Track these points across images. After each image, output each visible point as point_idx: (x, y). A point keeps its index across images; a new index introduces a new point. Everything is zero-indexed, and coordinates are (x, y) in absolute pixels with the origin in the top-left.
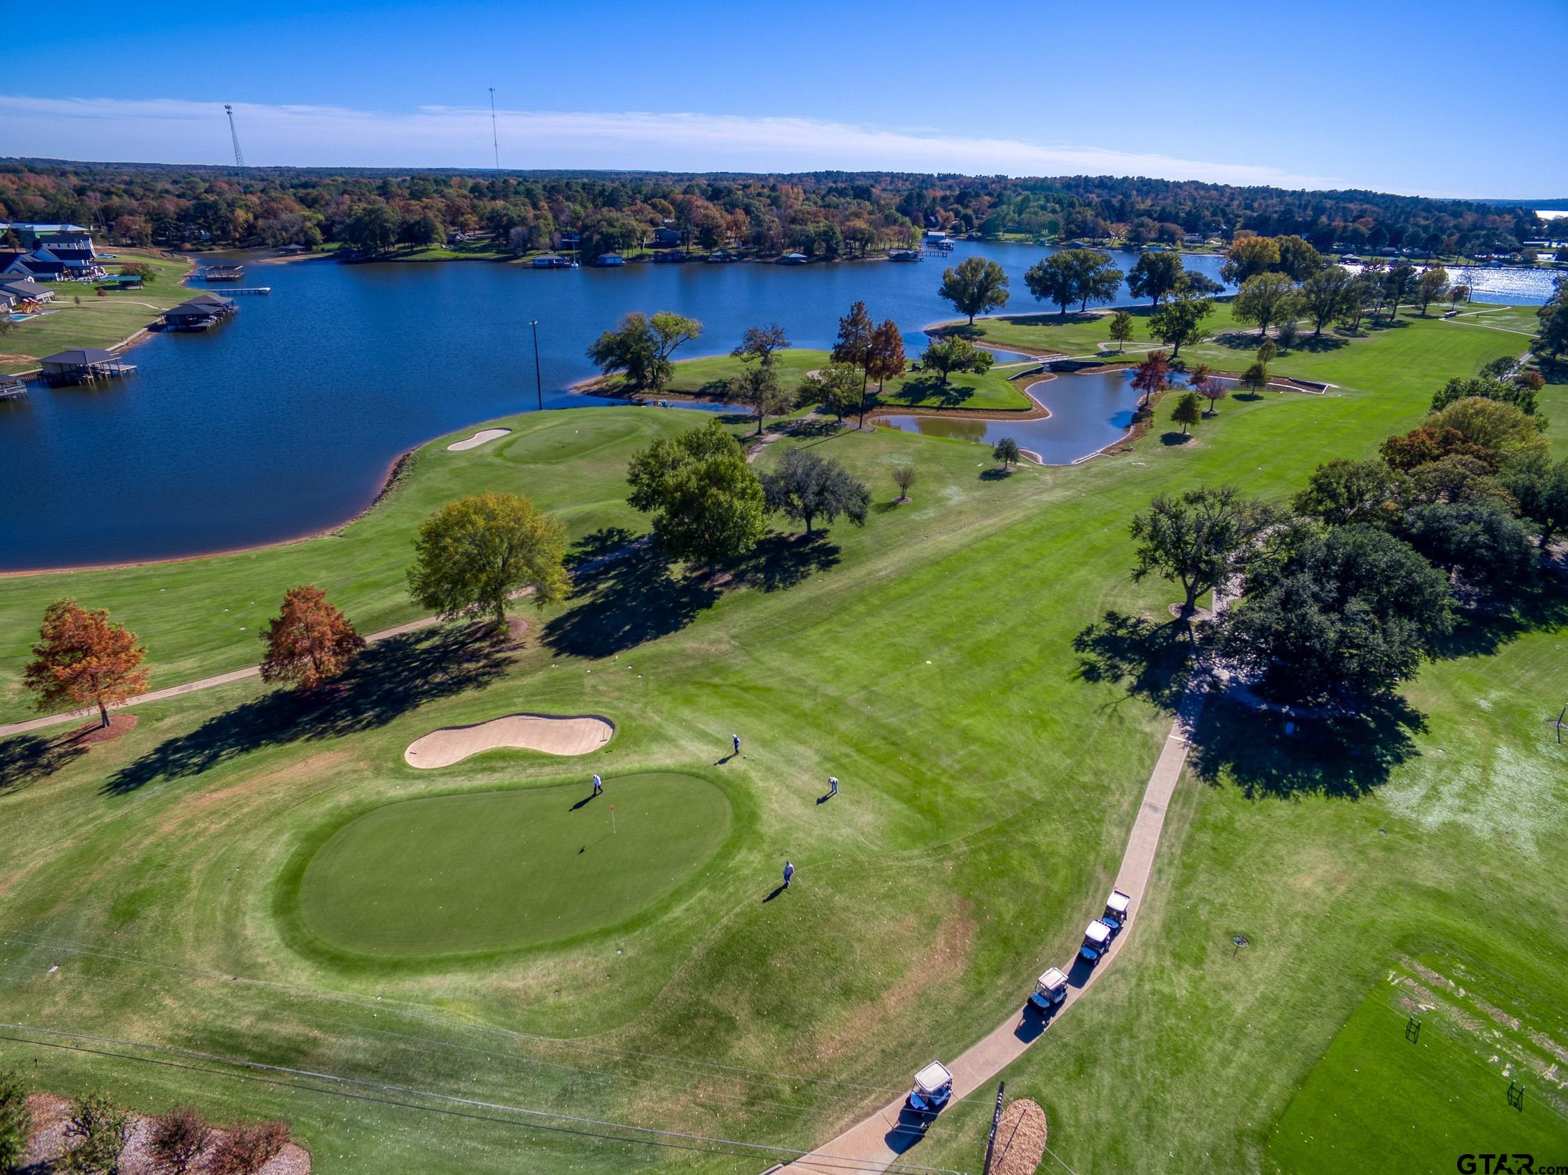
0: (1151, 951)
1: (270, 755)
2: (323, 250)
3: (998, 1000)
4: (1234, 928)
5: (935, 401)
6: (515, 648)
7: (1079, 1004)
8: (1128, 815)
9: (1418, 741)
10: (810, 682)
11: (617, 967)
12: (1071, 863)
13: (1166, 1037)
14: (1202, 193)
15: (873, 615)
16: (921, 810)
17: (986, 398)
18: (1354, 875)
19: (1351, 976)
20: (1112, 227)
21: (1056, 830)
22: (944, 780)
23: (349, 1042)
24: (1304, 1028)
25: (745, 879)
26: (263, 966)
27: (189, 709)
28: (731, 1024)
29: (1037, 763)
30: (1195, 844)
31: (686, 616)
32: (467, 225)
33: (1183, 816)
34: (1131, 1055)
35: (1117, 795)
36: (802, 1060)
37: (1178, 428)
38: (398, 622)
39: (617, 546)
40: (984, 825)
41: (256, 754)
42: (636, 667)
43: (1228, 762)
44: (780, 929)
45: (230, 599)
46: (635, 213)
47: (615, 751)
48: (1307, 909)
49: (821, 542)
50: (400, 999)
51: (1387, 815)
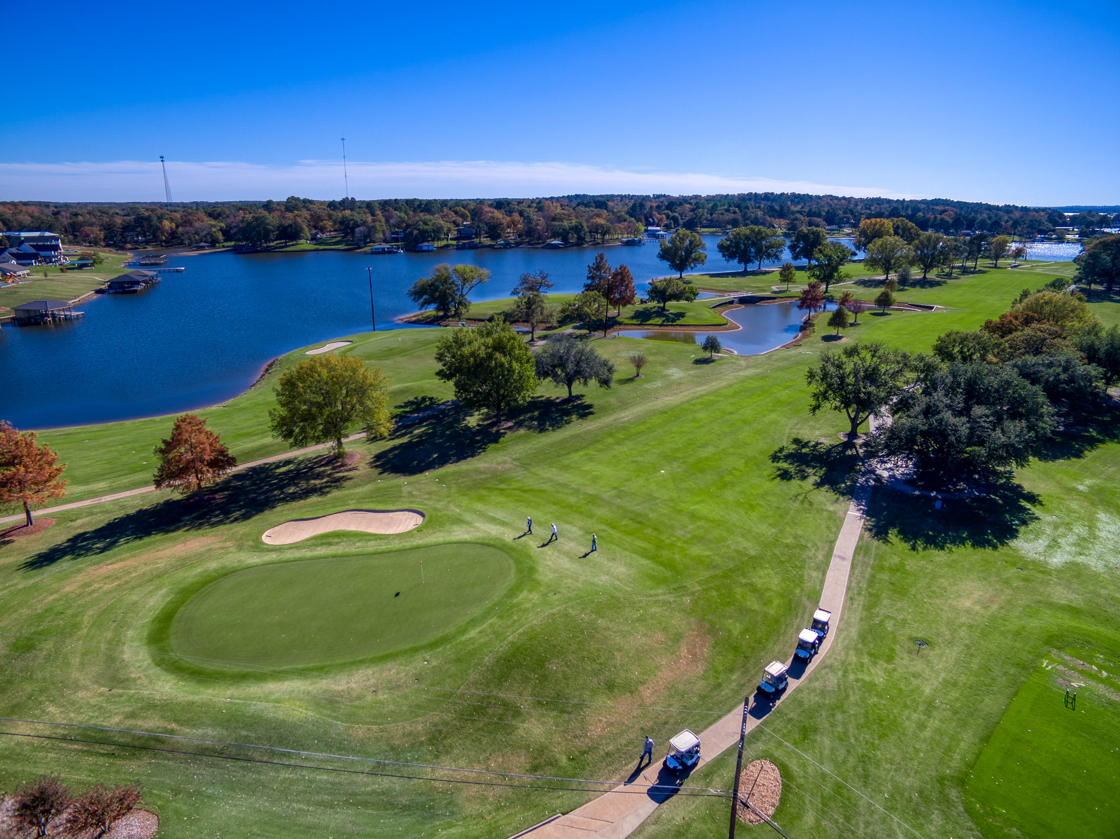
0: (851, 652)
1: (157, 541)
2: (223, 246)
3: (733, 690)
4: (915, 635)
5: (659, 321)
6: (350, 470)
7: (798, 690)
8: (823, 563)
9: (1036, 511)
10: (573, 485)
11: (423, 673)
12: (782, 596)
13: (871, 711)
14: (836, 202)
15: (619, 444)
16: (662, 564)
17: (694, 317)
18: (1003, 597)
19: (1013, 665)
20: (776, 222)
21: (769, 574)
22: (679, 544)
23: (200, 731)
24: (982, 702)
25: (526, 610)
26: (135, 680)
27: (97, 513)
28: (517, 713)
29: (750, 532)
30: (876, 581)
31: (480, 448)
32: (326, 228)
33: (865, 563)
34: (845, 724)
35: (813, 551)
36: (575, 737)
37: (833, 331)
38: (263, 456)
39: (428, 408)
40: (712, 573)
41: (146, 540)
42: (442, 480)
43: (895, 527)
44: (555, 642)
45: (136, 445)
46: (443, 217)
47: (425, 531)
48: (970, 621)
49: (579, 402)
50: (245, 699)
51: (1021, 558)
